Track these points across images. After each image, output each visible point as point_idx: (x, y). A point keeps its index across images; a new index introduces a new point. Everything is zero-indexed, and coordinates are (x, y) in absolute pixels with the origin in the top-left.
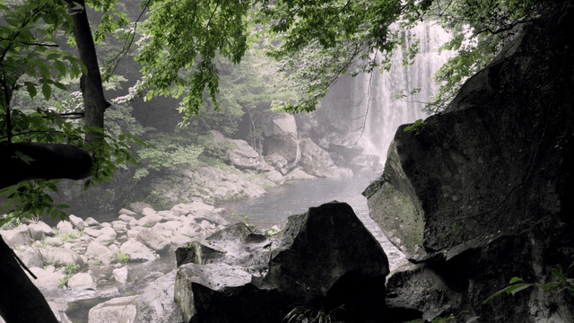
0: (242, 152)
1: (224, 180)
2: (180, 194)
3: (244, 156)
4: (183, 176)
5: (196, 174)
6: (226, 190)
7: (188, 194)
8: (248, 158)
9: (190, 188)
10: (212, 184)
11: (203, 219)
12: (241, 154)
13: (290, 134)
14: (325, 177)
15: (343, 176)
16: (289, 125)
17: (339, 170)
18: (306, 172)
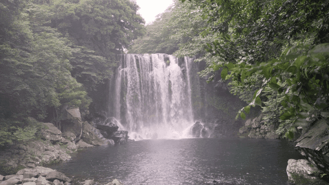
0: (51, 131)
1: (46, 150)
2: (19, 161)
3: (52, 134)
4: (19, 149)
5: (28, 147)
6: (48, 157)
7: (25, 161)
8: (55, 135)
9: (25, 157)
10: (39, 153)
11: (56, 179)
12: (51, 133)
13: (77, 119)
14: (99, 145)
15: (109, 144)
16: (76, 113)
17: (107, 140)
18: (87, 143)
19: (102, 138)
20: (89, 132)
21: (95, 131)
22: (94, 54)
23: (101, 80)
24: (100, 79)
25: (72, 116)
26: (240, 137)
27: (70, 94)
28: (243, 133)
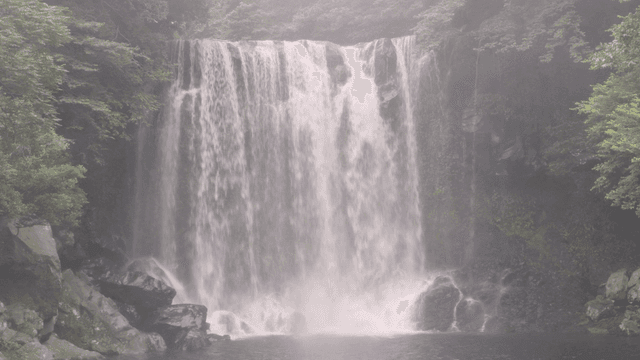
13: (48, 261)
14: (116, 354)
15: (151, 349)
16: (43, 240)
17: (143, 337)
18: (77, 345)
19: (126, 329)
20: (82, 309)
21: (100, 305)
22: (97, 35)
23: (119, 128)
24: (116, 123)
25: (29, 250)
26: (592, 330)
27: (35, 175)
28: (601, 317)
